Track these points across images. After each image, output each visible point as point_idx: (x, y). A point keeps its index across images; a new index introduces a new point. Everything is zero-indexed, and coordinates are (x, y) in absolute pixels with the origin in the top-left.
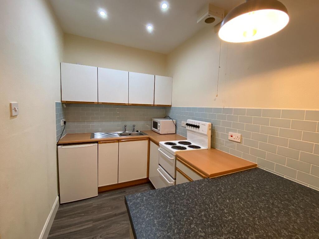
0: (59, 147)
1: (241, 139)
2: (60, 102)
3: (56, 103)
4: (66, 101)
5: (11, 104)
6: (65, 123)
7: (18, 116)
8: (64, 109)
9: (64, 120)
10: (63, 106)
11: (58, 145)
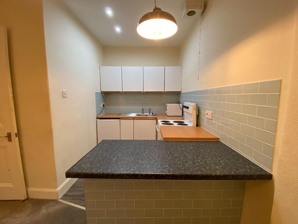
0: (98, 120)
1: (212, 116)
2: (100, 92)
3: (96, 92)
4: (104, 92)
5: (63, 91)
6: (104, 105)
7: (67, 98)
8: (103, 96)
9: (103, 104)
10: (102, 95)
11: (97, 118)
